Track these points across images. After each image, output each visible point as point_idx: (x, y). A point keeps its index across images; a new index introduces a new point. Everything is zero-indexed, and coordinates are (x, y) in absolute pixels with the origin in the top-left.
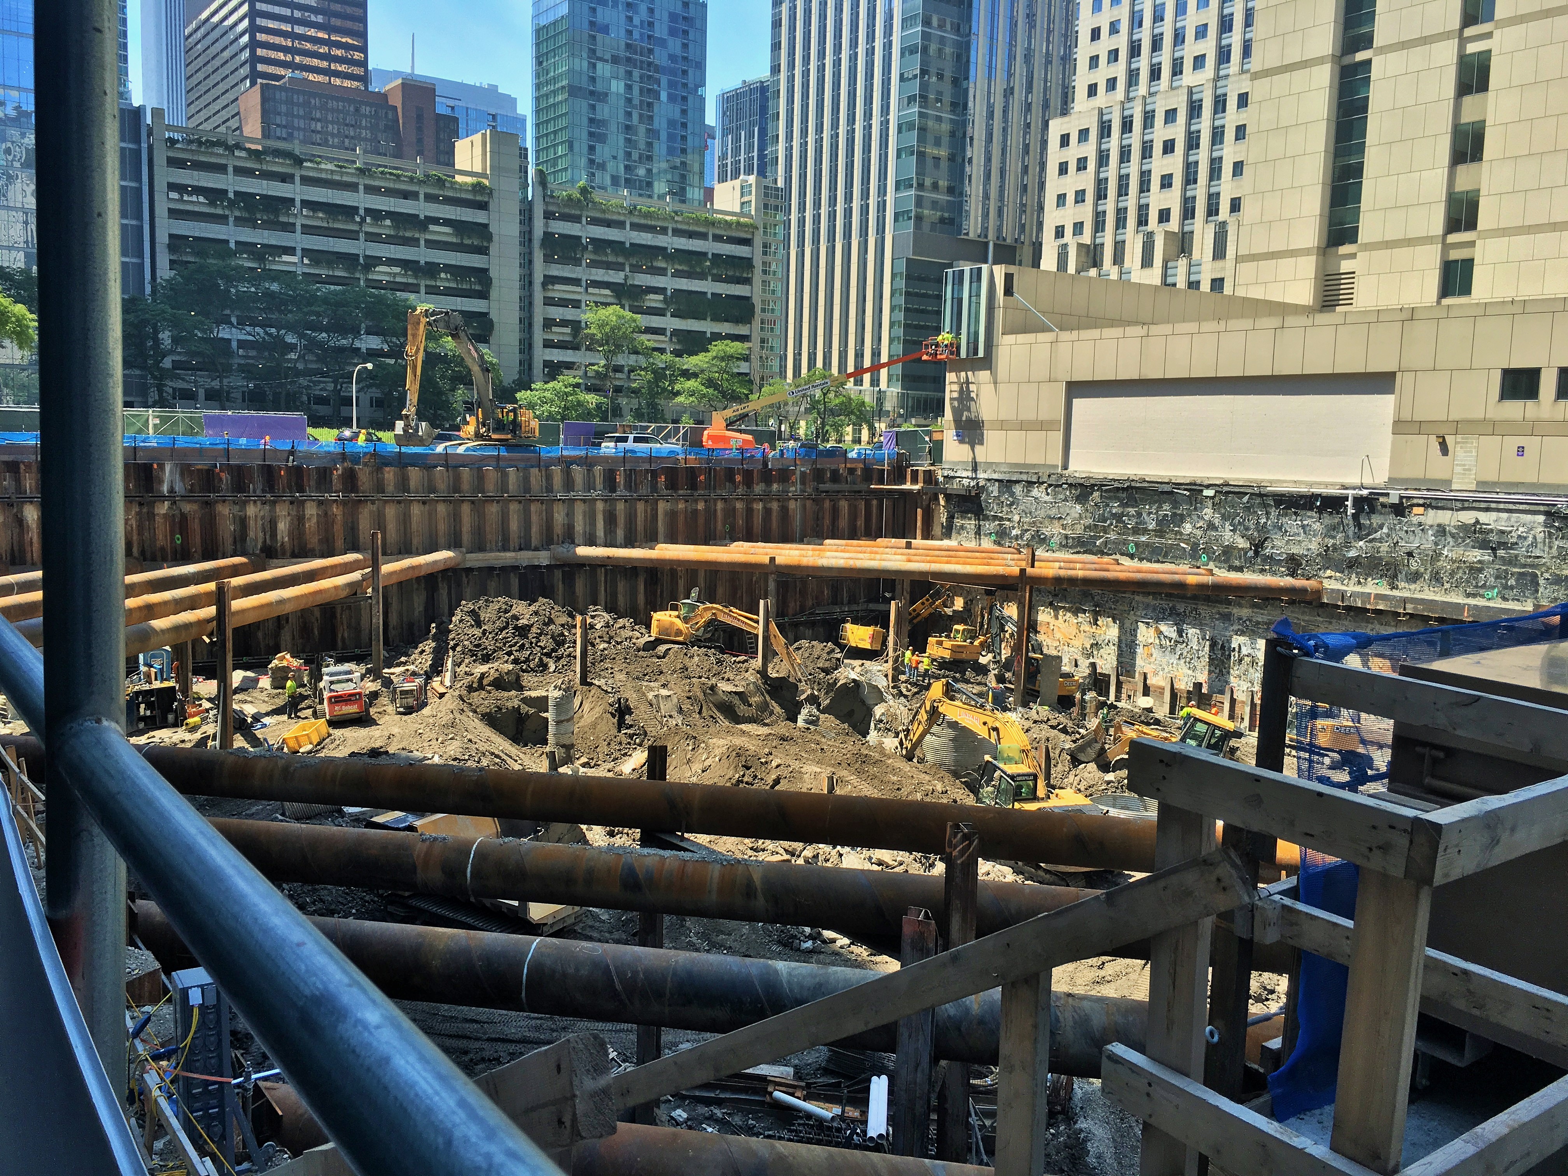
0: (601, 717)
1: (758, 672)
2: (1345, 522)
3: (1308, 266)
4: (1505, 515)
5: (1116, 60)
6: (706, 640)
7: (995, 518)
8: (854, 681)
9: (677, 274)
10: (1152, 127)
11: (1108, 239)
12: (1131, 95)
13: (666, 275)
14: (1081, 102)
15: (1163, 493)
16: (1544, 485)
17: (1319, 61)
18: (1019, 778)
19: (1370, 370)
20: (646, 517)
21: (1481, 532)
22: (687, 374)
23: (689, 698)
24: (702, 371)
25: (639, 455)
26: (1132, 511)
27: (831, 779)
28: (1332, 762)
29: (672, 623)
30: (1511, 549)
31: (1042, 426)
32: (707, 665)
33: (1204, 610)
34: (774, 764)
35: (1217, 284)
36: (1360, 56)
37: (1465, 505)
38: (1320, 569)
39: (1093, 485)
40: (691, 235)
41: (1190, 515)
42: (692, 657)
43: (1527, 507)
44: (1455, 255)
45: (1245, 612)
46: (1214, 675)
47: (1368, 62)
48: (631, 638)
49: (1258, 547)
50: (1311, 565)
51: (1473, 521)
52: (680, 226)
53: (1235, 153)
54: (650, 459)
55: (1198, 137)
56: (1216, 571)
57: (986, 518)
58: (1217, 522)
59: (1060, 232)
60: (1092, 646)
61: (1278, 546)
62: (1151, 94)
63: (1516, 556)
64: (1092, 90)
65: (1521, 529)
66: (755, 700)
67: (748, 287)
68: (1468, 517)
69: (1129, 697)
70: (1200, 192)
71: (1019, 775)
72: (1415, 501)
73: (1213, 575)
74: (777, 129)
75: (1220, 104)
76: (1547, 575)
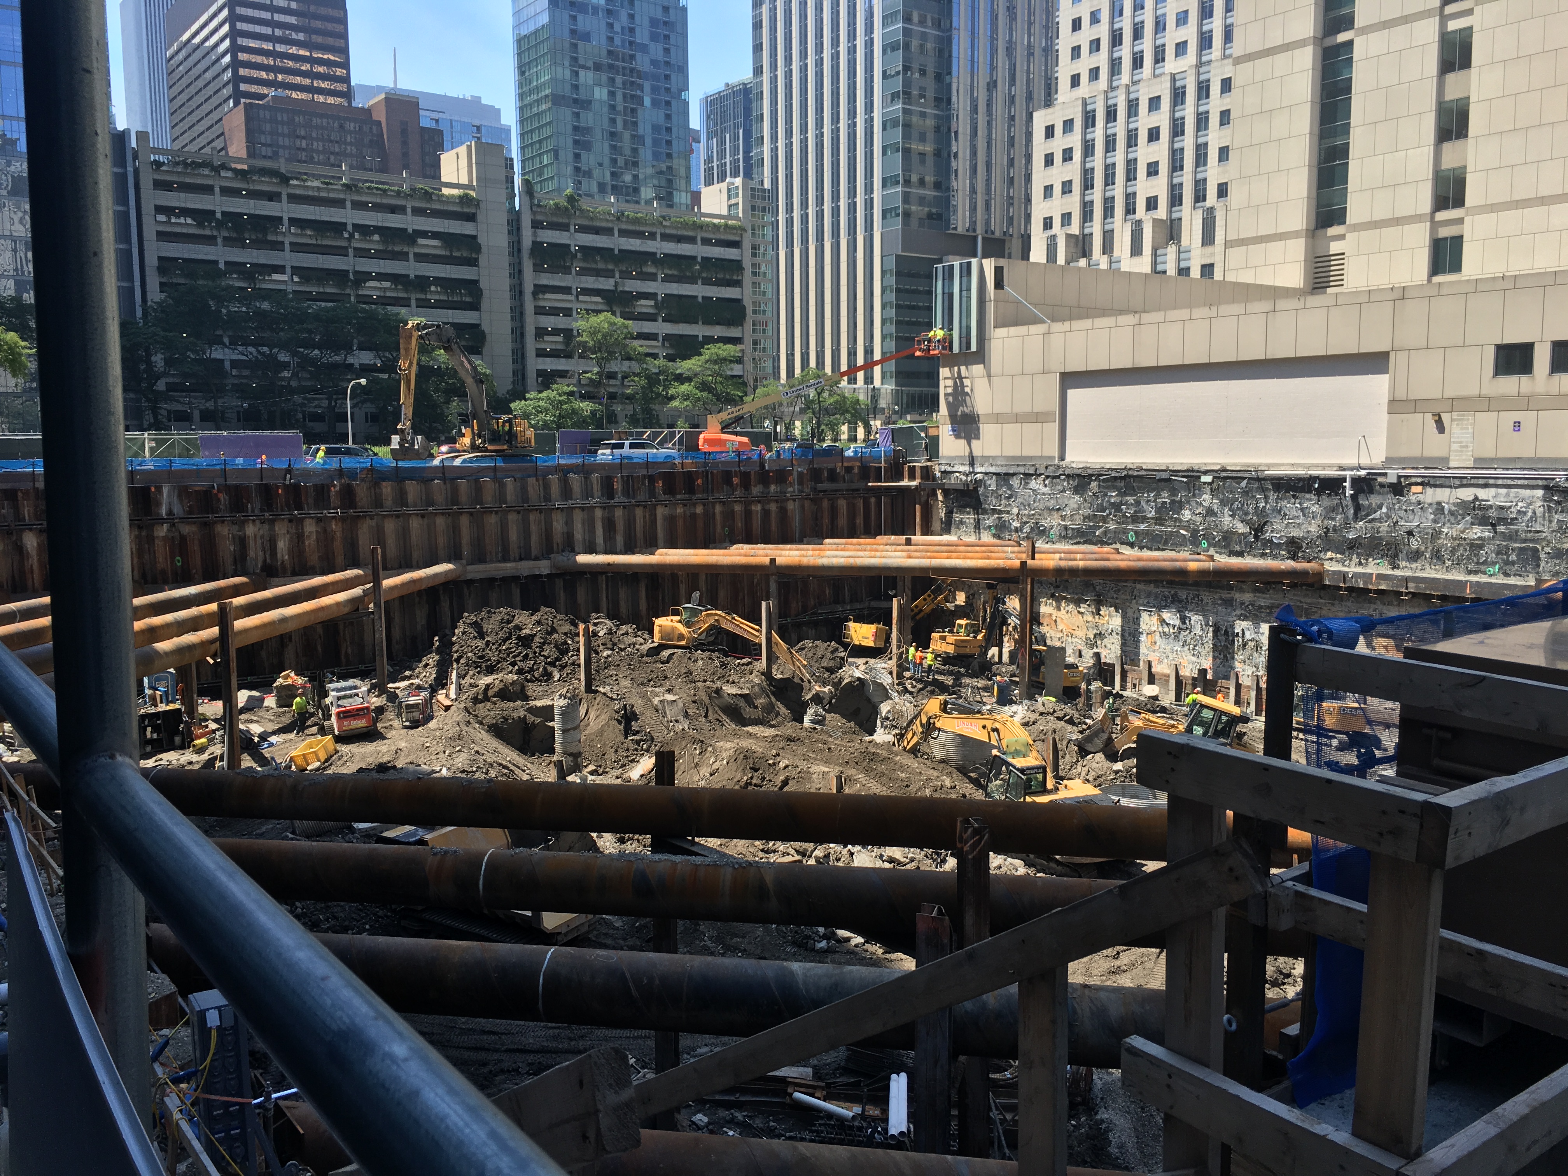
0: (607, 724)
1: (763, 674)
2: (1344, 503)
3: (1297, 249)
4: (1503, 491)
5: (1098, 49)
6: (709, 644)
7: (994, 511)
8: (859, 679)
9: (667, 279)
10: (1136, 115)
11: (1096, 228)
12: (1115, 84)
13: (655, 280)
14: (1064, 93)
15: (1161, 480)
16: (1541, 460)
17: (1300, 44)
18: (1028, 772)
19: (1363, 350)
20: (645, 522)
21: (1480, 509)
22: (681, 379)
23: (694, 702)
24: (696, 375)
25: (635, 461)
26: (1131, 499)
27: (839, 778)
28: (1340, 742)
29: (674, 628)
30: (1511, 524)
31: (1037, 418)
32: (711, 669)
33: (1207, 597)
34: (782, 765)
35: (1207, 269)
36: (1342, 37)
37: (1463, 482)
38: (1320, 551)
39: (1091, 475)
40: (680, 239)
41: (1188, 502)
42: (696, 661)
43: (1526, 482)
44: (1444, 232)
45: (1247, 597)
46: (1218, 661)
47: (1350, 43)
48: (634, 644)
49: (1258, 531)
50: (1311, 548)
51: (1472, 498)
52: (668, 231)
53: (1219, 138)
54: (647, 464)
55: (1183, 124)
56: (1217, 557)
57: (985, 512)
58: (1215, 507)
59: (1048, 223)
60: (1095, 636)
61: (1277, 530)
62: (1134, 83)
63: (1517, 531)
64: (1075, 81)
65: (1520, 504)
66: (761, 701)
67: (738, 290)
68: (1467, 494)
69: (1135, 685)
70: (1187, 178)
71: (1028, 768)
72: (1413, 480)
73: (1213, 561)
74: (762, 130)
75: (1203, 90)
76: (1548, 550)
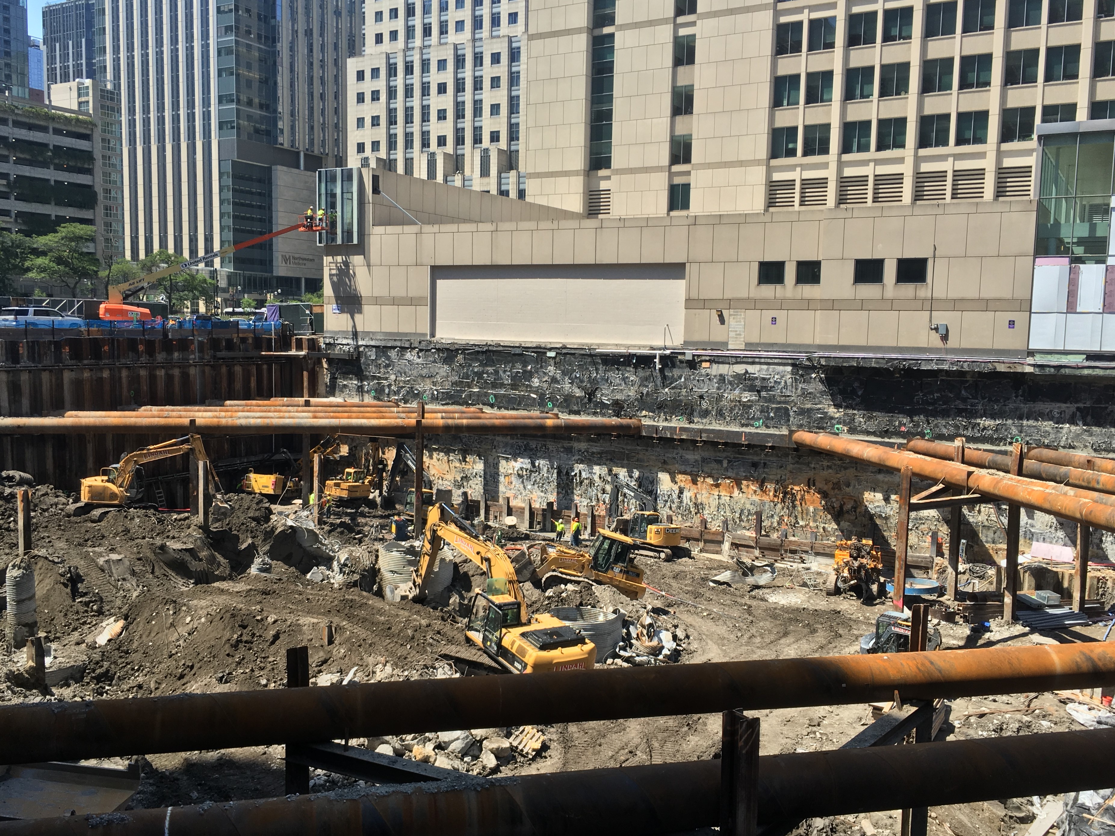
0: (53, 589)
1: (200, 527)
2: (654, 374)
3: (578, 183)
4: (765, 367)
5: (396, 17)
6: (140, 501)
7: (374, 378)
8: (291, 527)
9: (19, 162)
10: (428, 72)
11: (399, 155)
12: (410, 46)
13: (8, 162)
14: (370, 45)
15: (515, 355)
16: (790, 345)
17: (577, 31)
18: (505, 608)
19: (667, 261)
20: (51, 385)
21: (749, 380)
22: (37, 253)
23: (139, 559)
24: (51, 250)
25: (40, 327)
26: (490, 369)
27: (330, 627)
28: (667, 555)
29: (105, 488)
30: (770, 391)
31: (412, 302)
32: (149, 525)
33: (551, 446)
34: (270, 620)
36: (607, 30)
37: (738, 360)
38: (637, 410)
39: (457, 350)
40: (31, 127)
41: (537, 372)
42: (132, 519)
43: (780, 361)
44: (678, 180)
45: (583, 446)
46: (561, 495)
47: (612, 36)
48: (56, 504)
49: (591, 395)
50: (630, 408)
51: (744, 371)
52: (20, 119)
53: (491, 97)
54: (53, 331)
55: (464, 83)
56: (561, 415)
57: (366, 378)
58: (558, 376)
59: (361, 147)
60: (462, 478)
61: (605, 395)
62: (425, 47)
63: (774, 396)
64: (379, 39)
65: (776, 377)
66: (204, 554)
67: (89, 177)
68: (740, 369)
69: (496, 517)
70: (467, 124)
71: (505, 605)
72: (703, 358)
73: (558, 418)
74: (105, 43)
75: (478, 60)
76: (795, 409)
